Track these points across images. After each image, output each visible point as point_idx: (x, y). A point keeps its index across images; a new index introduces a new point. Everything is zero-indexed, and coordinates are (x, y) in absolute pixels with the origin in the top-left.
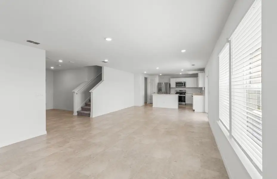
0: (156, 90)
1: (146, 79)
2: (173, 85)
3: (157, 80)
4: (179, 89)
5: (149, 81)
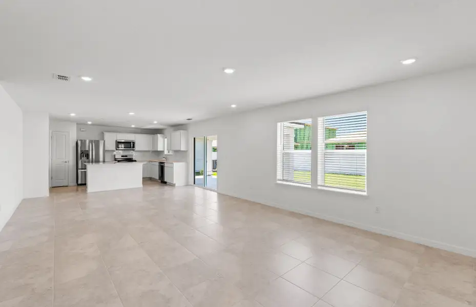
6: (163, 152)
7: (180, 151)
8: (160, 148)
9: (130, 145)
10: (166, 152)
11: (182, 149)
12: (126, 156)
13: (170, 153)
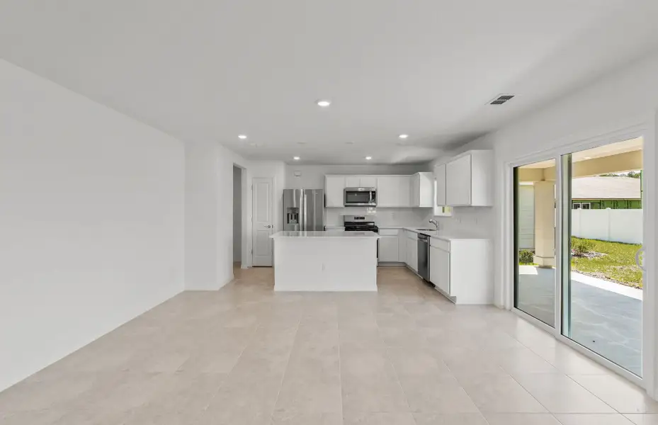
0: (275, 215)
1: (237, 171)
2: (335, 198)
3: (279, 180)
4: (354, 213)
5: (248, 180)
6: (430, 210)
7: (471, 206)
8: (424, 202)
9: (367, 196)
10: (437, 211)
11: (475, 203)
12: (363, 218)
13: (448, 213)
